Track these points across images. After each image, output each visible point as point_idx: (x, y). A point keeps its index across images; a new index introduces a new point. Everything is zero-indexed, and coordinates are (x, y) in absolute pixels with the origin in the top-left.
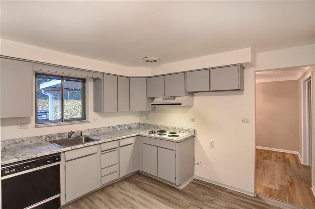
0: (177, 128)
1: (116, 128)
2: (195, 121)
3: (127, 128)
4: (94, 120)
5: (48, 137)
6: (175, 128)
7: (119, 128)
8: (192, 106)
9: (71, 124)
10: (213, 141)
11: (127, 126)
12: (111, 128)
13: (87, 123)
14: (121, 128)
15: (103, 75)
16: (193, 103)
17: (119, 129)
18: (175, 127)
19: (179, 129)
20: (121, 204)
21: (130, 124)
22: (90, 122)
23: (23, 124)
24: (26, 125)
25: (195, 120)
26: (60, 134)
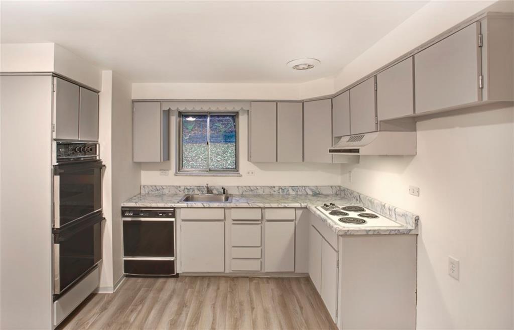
0: (386, 206)
1: (286, 191)
2: (419, 196)
3: (310, 193)
4: (249, 173)
5: (187, 188)
6: (384, 206)
7: (293, 190)
8: (414, 156)
9: (213, 176)
10: (457, 260)
11: (312, 190)
12: (277, 189)
13: (237, 176)
14: (297, 192)
15: (251, 105)
16: (416, 147)
17: (291, 192)
18: (383, 204)
19: (389, 209)
20: (232, 307)
21: (317, 187)
22: (241, 176)
23: (164, 170)
24: (167, 171)
25: (418, 192)
26: (199, 186)
